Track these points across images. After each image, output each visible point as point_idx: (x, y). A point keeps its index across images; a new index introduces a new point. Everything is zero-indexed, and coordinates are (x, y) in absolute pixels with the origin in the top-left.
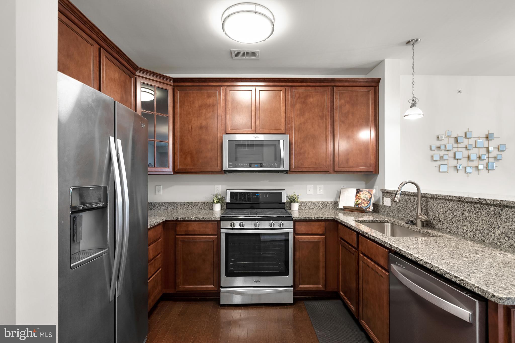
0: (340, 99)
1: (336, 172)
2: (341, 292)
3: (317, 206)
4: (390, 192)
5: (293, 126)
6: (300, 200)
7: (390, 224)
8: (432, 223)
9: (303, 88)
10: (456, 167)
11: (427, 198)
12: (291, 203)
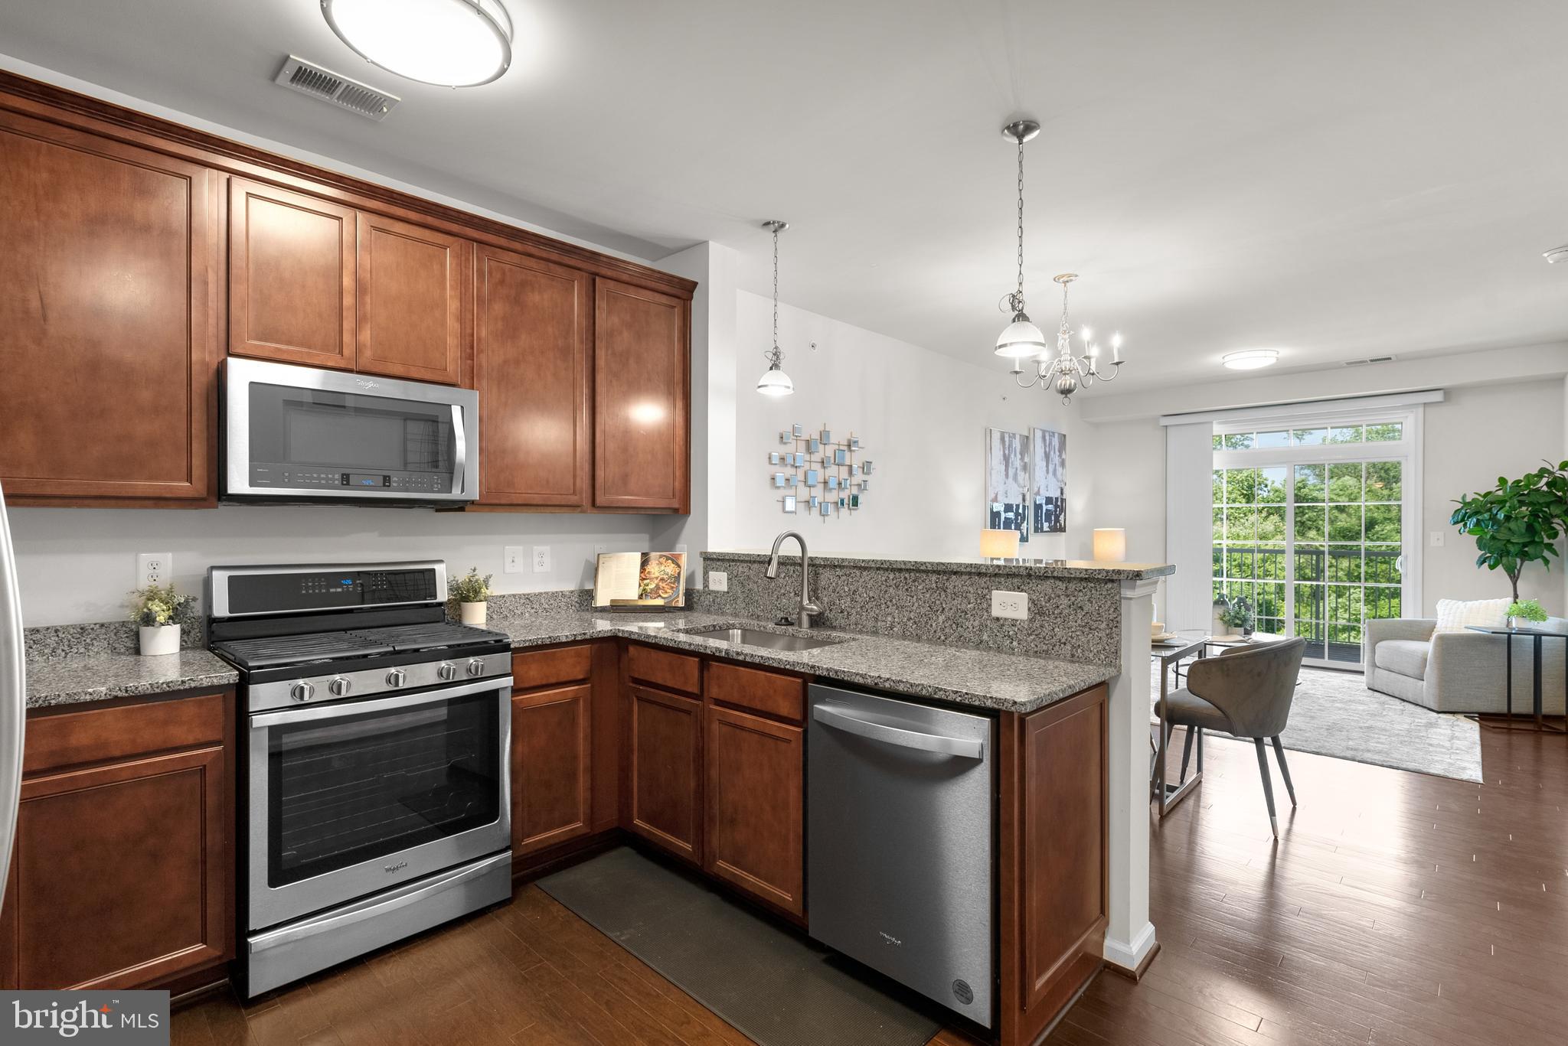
0: (610, 312)
1: (598, 507)
2: (637, 822)
3: (535, 606)
4: (727, 558)
5: (484, 364)
6: (494, 590)
7: (739, 631)
8: (827, 616)
9: (514, 258)
10: (808, 502)
11: (818, 566)
12: (462, 603)
